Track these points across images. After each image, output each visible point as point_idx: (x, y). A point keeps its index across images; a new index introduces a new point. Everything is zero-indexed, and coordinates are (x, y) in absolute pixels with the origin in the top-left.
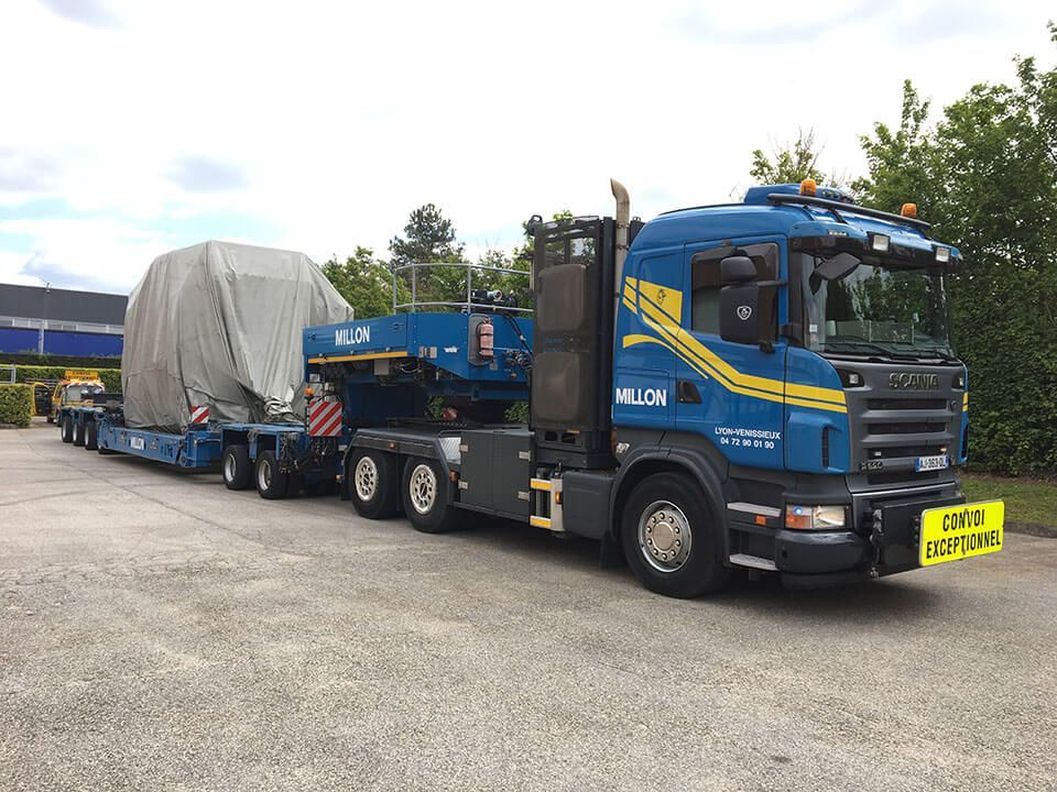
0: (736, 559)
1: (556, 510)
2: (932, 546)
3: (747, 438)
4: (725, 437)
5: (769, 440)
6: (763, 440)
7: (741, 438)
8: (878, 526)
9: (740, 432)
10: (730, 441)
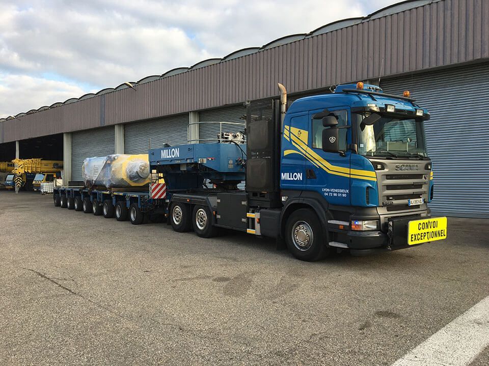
0: (332, 244)
1: (257, 226)
2: (413, 236)
3: (335, 192)
4: (326, 192)
5: (344, 193)
6: (342, 193)
7: (333, 193)
8: (391, 228)
9: (332, 190)
10: (329, 194)
